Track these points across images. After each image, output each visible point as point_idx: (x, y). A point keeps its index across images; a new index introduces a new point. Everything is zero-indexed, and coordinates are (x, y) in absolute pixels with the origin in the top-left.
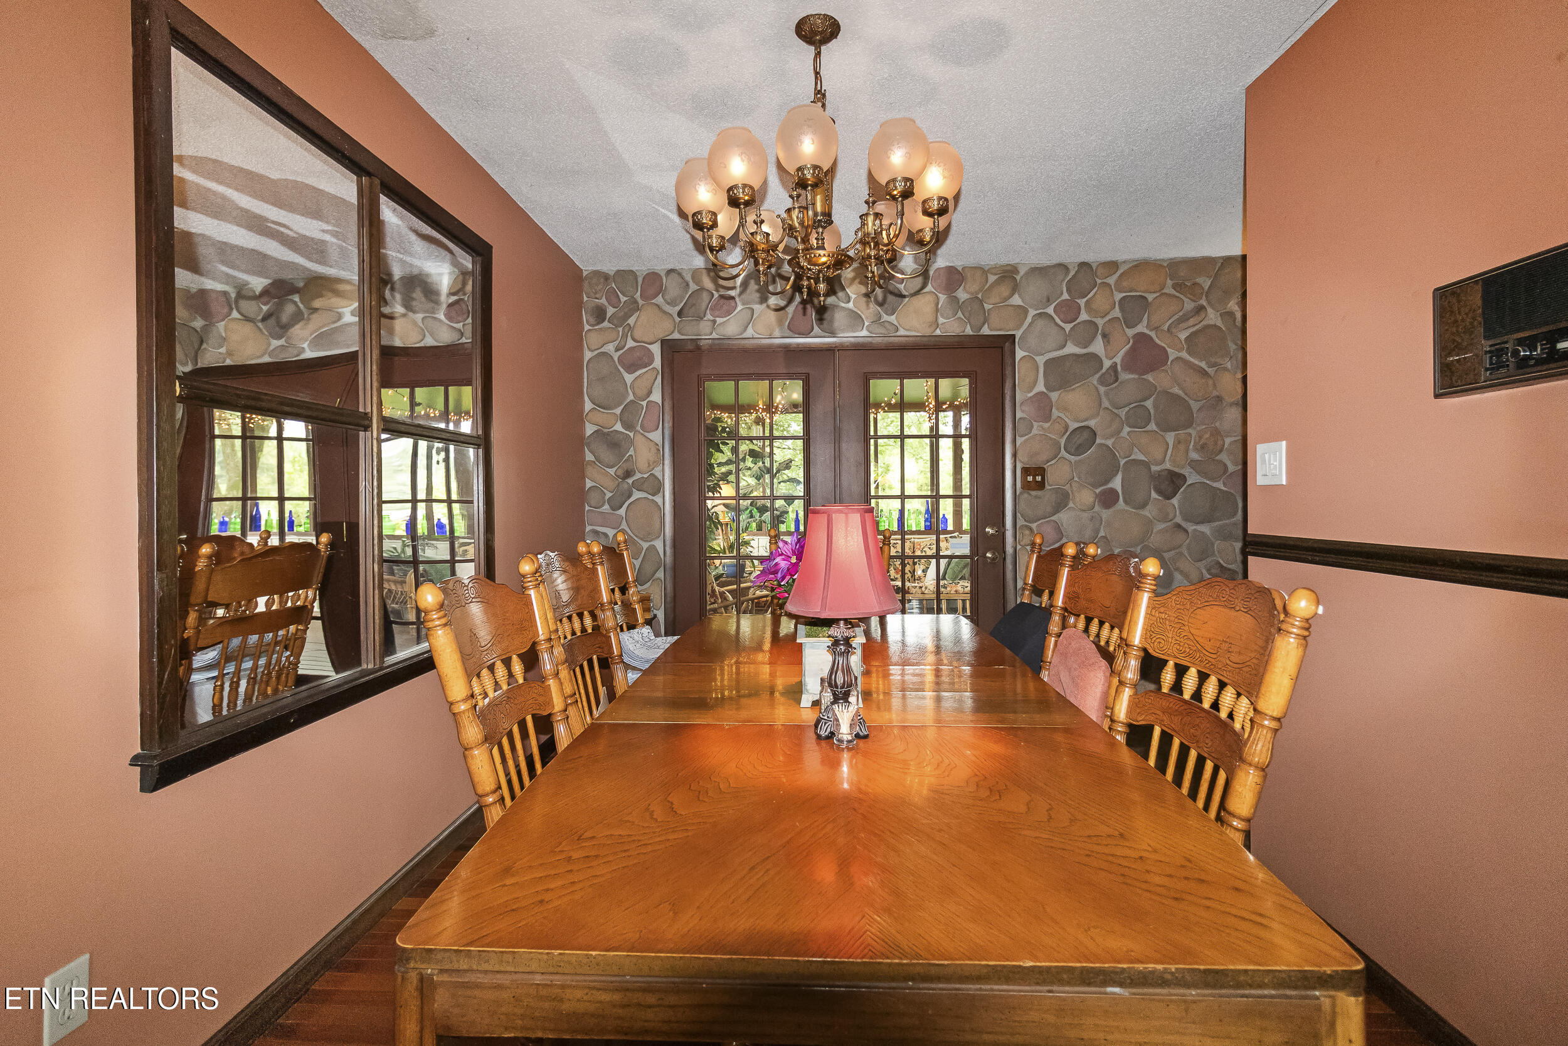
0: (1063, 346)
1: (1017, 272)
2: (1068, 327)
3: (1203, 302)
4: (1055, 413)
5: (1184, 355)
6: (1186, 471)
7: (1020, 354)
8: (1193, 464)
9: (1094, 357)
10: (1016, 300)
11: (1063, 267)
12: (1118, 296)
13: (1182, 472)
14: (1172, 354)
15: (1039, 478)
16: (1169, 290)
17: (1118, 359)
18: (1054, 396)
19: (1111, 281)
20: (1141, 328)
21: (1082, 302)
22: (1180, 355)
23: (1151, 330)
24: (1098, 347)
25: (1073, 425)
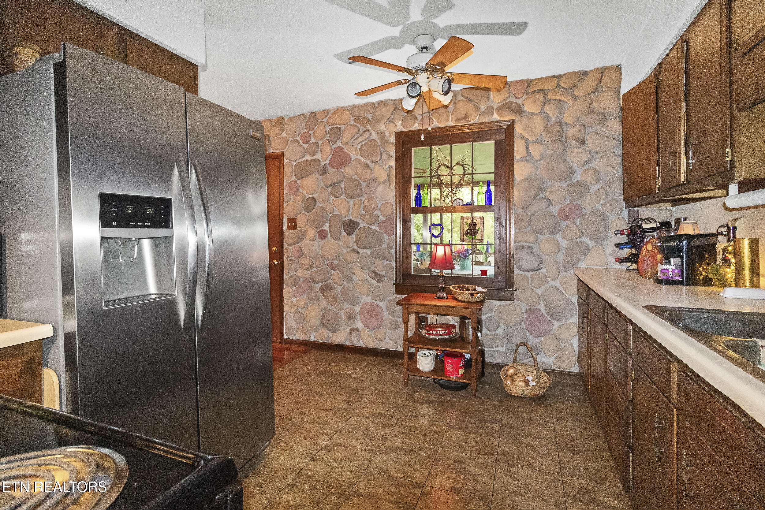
0: (304, 157)
1: (284, 119)
2: (306, 146)
3: (369, 127)
4: (300, 190)
5: (359, 157)
6: (359, 221)
7: (286, 161)
8: (361, 216)
9: (317, 160)
10: (284, 135)
11: (304, 115)
12: (328, 128)
13: (358, 221)
14: (353, 157)
15: (294, 224)
16: (353, 123)
17: (328, 162)
18: (300, 182)
19: (325, 120)
20: (339, 144)
21: (311, 132)
22: (357, 157)
23: (344, 145)
24: (318, 156)
25: (308, 196)
